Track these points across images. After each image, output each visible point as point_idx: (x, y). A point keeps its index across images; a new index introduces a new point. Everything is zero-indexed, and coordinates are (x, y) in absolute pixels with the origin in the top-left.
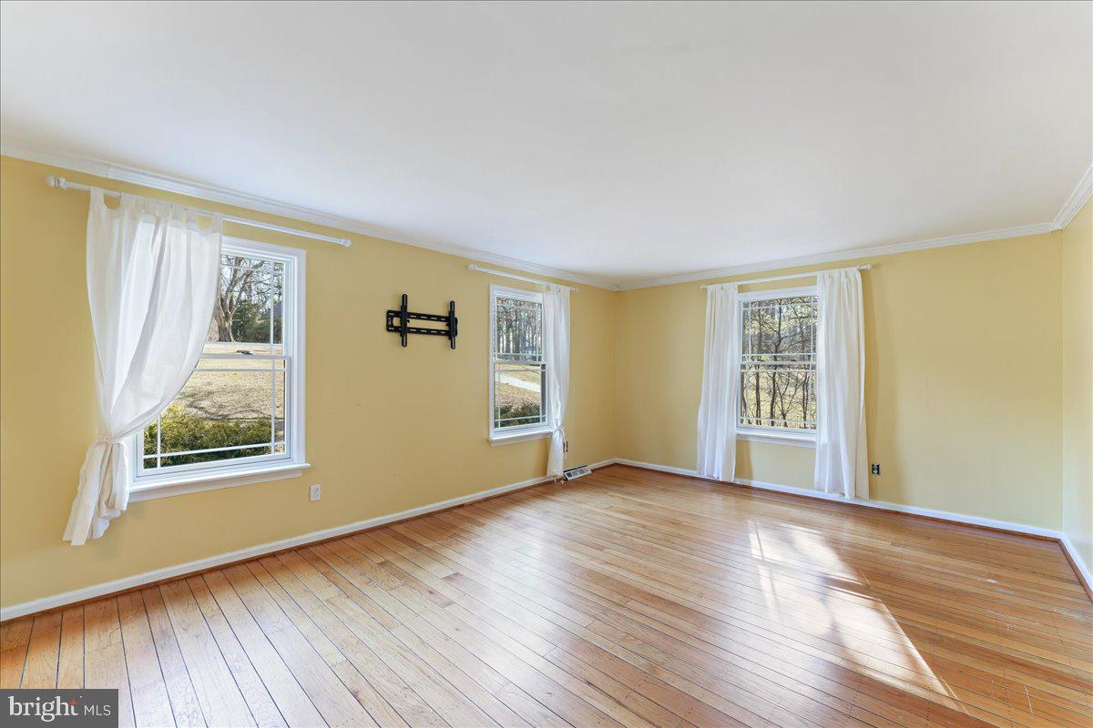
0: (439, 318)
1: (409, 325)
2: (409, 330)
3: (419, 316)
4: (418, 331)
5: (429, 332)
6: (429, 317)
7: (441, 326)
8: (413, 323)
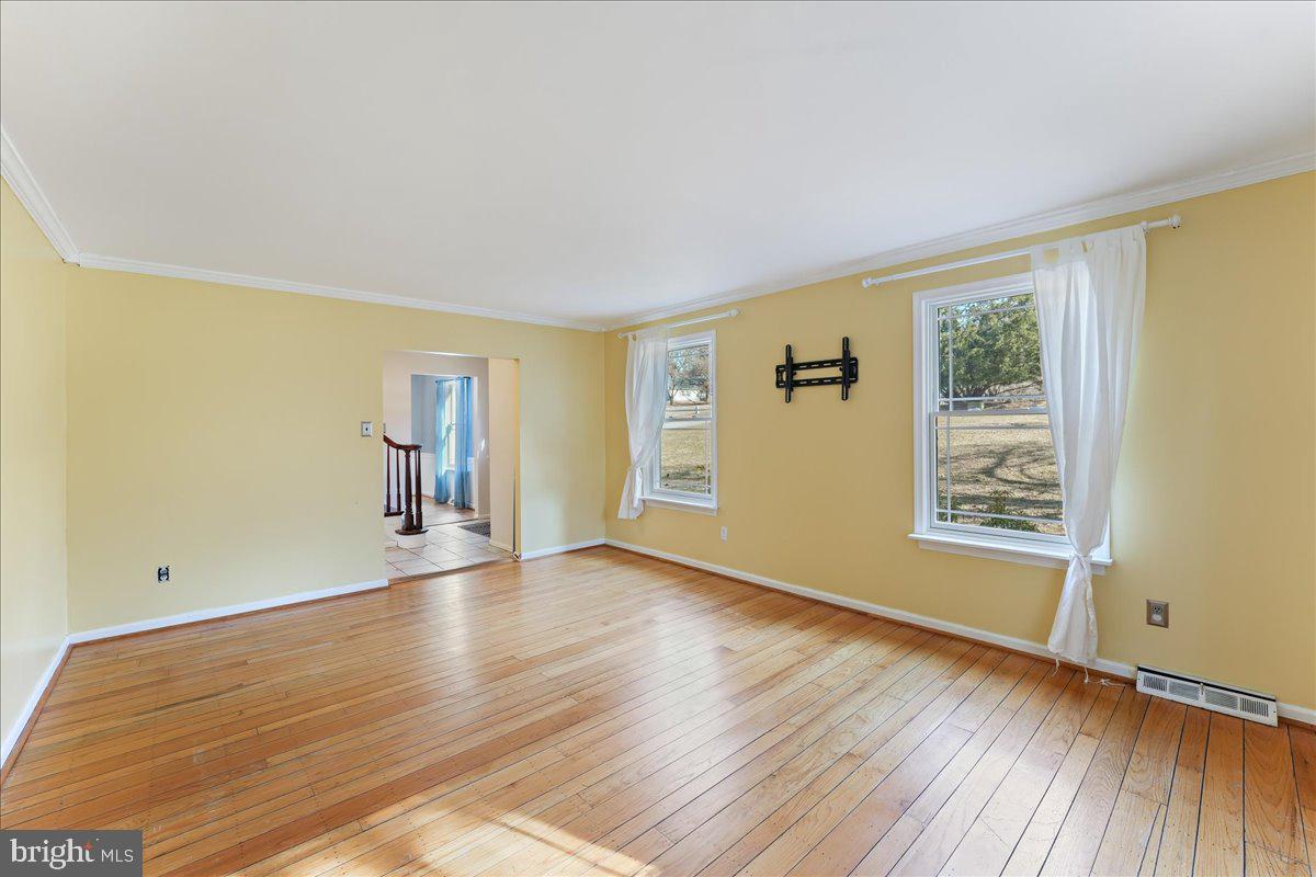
0: (833, 363)
1: (796, 378)
2: (798, 384)
3: (809, 365)
4: (809, 383)
5: (821, 382)
6: (821, 364)
7: (835, 372)
8: (802, 375)
